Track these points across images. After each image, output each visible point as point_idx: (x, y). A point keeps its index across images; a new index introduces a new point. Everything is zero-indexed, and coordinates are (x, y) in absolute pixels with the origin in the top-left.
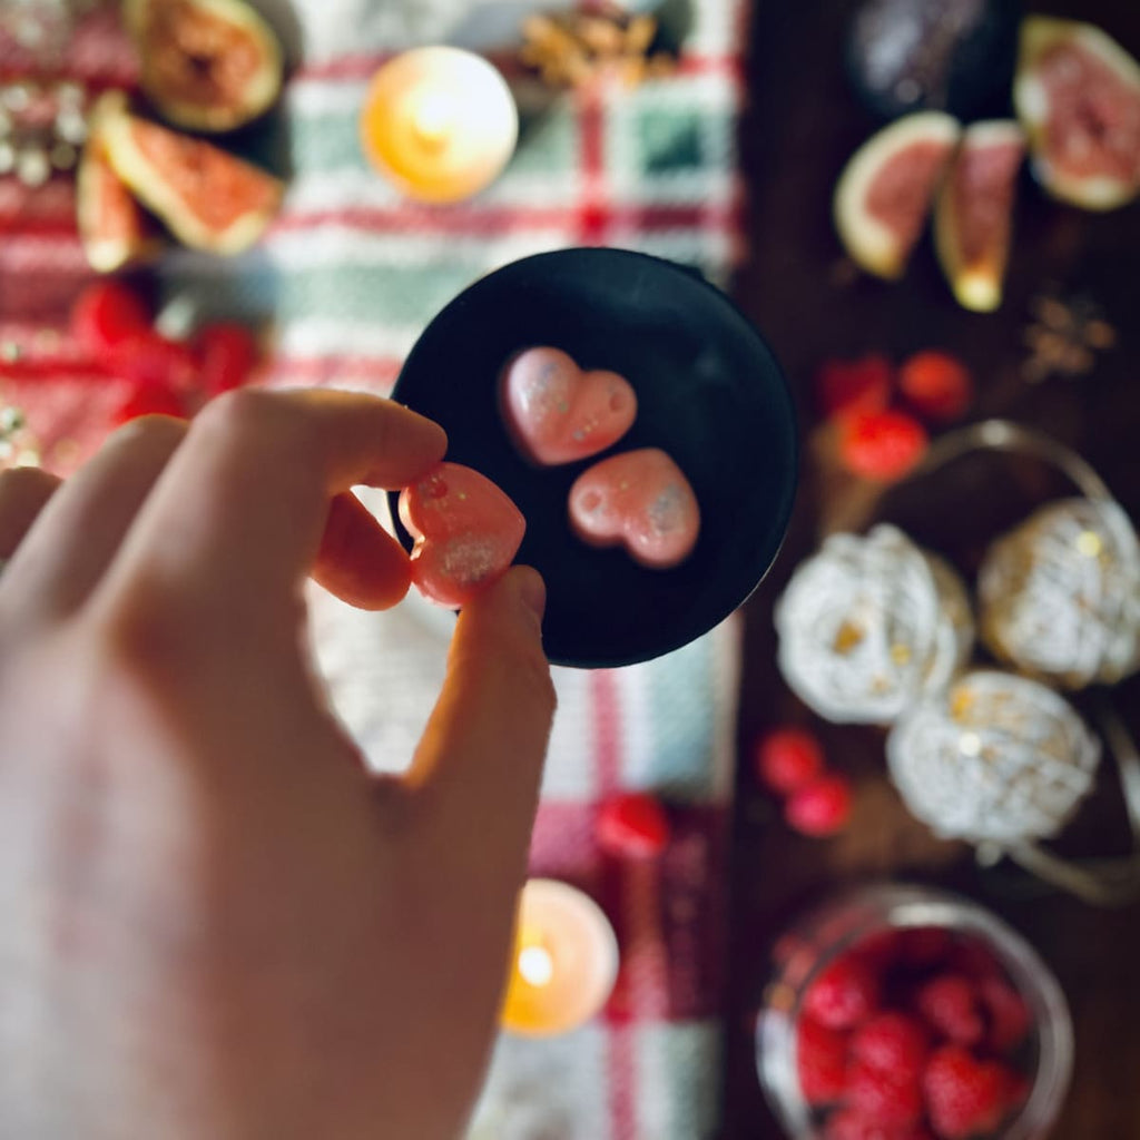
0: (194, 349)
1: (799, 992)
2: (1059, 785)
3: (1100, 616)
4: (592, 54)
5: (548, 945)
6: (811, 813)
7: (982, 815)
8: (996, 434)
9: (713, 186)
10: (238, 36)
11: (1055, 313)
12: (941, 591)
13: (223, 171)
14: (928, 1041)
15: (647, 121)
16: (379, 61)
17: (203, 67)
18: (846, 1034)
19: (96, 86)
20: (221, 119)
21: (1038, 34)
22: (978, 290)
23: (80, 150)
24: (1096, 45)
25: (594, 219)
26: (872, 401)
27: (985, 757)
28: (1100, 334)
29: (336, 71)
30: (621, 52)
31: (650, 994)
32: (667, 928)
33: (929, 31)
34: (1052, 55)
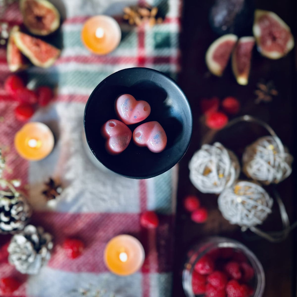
0: (36, 93)
1: (193, 265)
2: (263, 211)
3: (274, 167)
4: (142, 17)
5: (127, 252)
6: (197, 217)
7: (242, 219)
8: (247, 118)
9: (173, 52)
10: (49, 11)
11: (263, 87)
12: (231, 159)
13: (44, 46)
14: (227, 279)
15: (156, 35)
16: (86, 18)
17: (40, 19)
18: (205, 276)
19: (11, 24)
20: (44, 33)
21: (259, 13)
22: (242, 80)
23: (7, 40)
24: (274, 17)
25: (142, 60)
26: (214, 109)
27: (243, 203)
28: (274, 92)
29: (75, 21)
30: (149, 17)
31: (153, 265)
32: (158, 248)
33: (230, 12)
34: (262, 19)
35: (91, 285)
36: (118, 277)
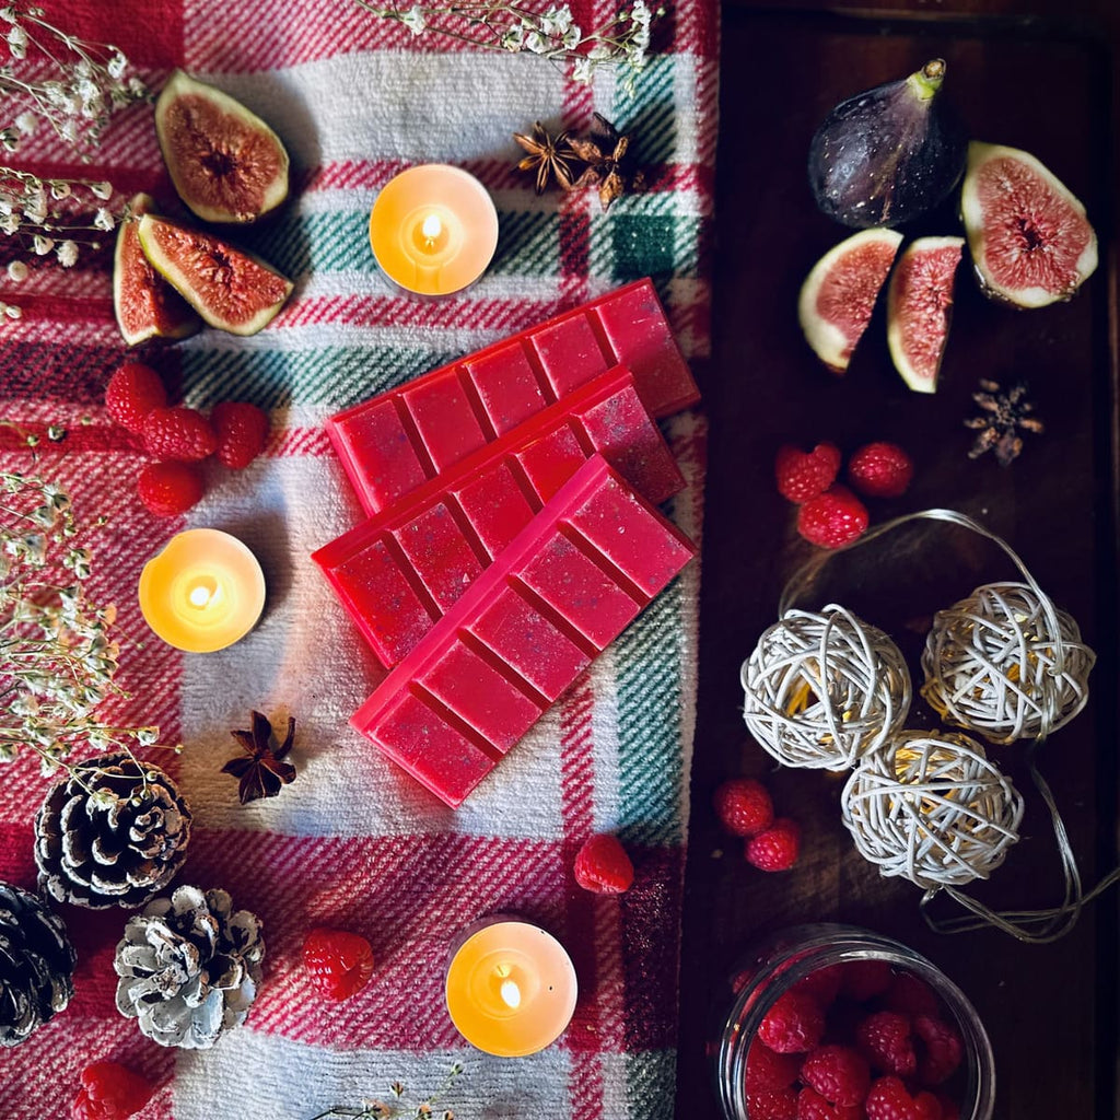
0: (213, 423)
6: (767, 854)
14: (871, 1072)
16: (383, 171)
18: (796, 1060)
35: (398, 1088)
36: (490, 1061)
